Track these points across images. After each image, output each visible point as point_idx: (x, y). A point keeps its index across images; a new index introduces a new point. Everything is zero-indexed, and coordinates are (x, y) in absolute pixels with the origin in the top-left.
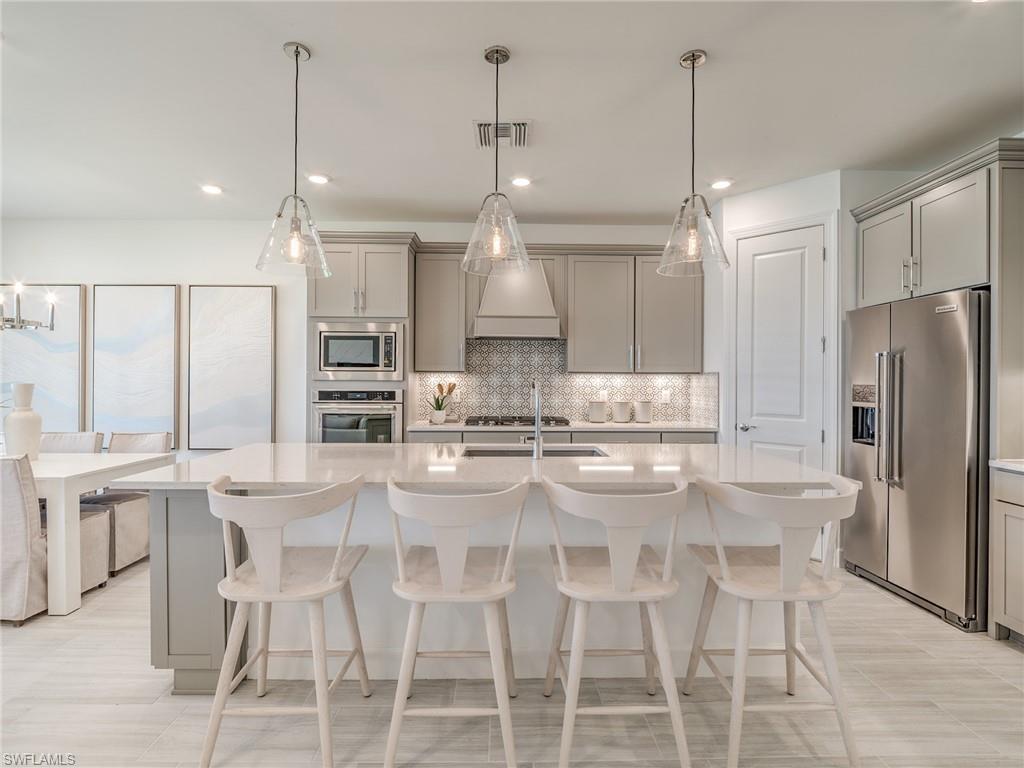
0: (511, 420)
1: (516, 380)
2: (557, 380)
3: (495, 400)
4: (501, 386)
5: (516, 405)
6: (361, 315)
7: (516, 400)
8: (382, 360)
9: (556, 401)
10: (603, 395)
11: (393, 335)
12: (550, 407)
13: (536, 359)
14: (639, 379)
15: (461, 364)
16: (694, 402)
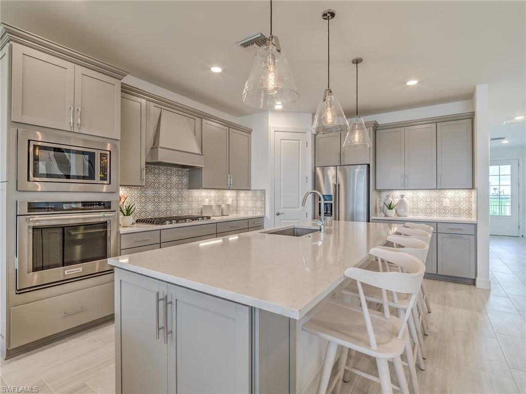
1: (163, 192)
2: (186, 193)
3: (150, 207)
5: (163, 209)
6: (76, 130)
7: (163, 206)
8: (98, 174)
9: (185, 205)
10: (206, 202)
11: (109, 153)
12: (182, 210)
13: (175, 179)
14: (220, 192)
15: (141, 180)
16: (242, 204)
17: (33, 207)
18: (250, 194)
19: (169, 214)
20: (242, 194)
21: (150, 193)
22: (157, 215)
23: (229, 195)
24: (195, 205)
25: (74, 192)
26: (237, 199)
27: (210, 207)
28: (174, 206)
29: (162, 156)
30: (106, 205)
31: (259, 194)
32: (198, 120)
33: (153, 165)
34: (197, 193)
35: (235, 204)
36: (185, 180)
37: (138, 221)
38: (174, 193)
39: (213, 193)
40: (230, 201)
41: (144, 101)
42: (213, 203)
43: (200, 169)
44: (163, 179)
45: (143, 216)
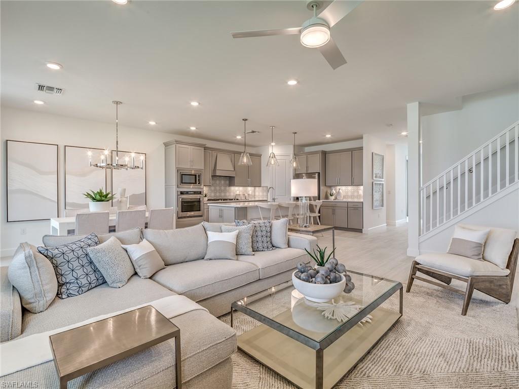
0: (227, 200)
1: (218, 188)
2: (228, 188)
4: (219, 190)
6: (192, 168)
7: (218, 194)
8: (197, 182)
9: (227, 194)
10: (238, 193)
11: (201, 174)
13: (223, 182)
14: (245, 188)
15: (210, 183)
16: (257, 194)
17: (182, 193)
18: (261, 188)
19: (220, 198)
20: (257, 189)
21: (213, 188)
22: (215, 198)
23: (250, 190)
24: (232, 194)
25: (191, 188)
26: (254, 191)
27: (240, 195)
28: (223, 194)
29: (218, 173)
30: (200, 193)
31: (265, 188)
32: (233, 155)
33: (214, 176)
34: (233, 188)
35: (253, 194)
36: (228, 182)
37: (208, 200)
38: (223, 188)
39: (241, 188)
40: (250, 193)
41: (210, 151)
42: (241, 193)
43: (234, 177)
44: (218, 182)
45: (210, 198)
